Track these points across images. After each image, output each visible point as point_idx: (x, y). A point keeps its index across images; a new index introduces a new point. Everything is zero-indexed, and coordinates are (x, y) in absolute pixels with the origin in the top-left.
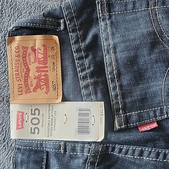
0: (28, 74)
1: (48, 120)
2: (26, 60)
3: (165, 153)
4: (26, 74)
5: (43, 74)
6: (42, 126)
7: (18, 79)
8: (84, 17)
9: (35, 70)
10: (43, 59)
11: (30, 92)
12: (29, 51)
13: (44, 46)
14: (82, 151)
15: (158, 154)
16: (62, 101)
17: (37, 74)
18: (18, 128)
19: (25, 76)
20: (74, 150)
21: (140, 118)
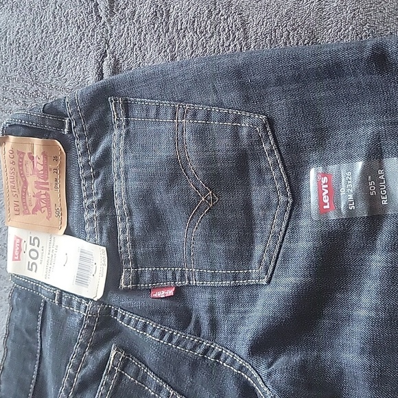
0: (26, 189)
1: (47, 255)
2: (22, 170)
3: (172, 333)
4: (23, 188)
5: (43, 192)
6: (41, 263)
7: (15, 193)
8: (95, 118)
9: (34, 184)
10: (42, 172)
11: (29, 214)
12: (26, 158)
13: (44, 154)
14: (79, 308)
15: (163, 334)
16: (64, 234)
17: (36, 191)
18: (14, 260)
19: (22, 191)
20: (69, 303)
21: (154, 278)
